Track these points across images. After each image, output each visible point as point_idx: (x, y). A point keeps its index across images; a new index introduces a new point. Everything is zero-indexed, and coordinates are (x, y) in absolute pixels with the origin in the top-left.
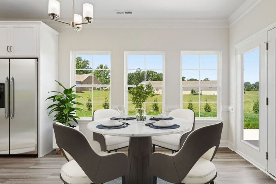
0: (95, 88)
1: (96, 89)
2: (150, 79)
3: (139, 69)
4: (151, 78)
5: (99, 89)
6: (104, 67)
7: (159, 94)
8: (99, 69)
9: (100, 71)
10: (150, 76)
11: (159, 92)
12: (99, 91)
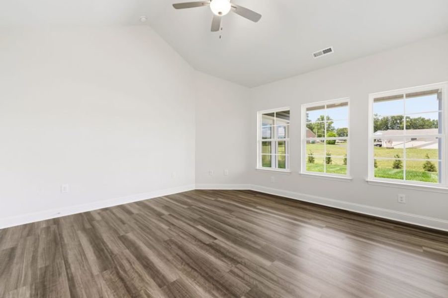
0: (309, 141)
1: (311, 142)
2: (398, 127)
3: (376, 115)
4: (398, 125)
5: (313, 143)
6: (325, 118)
7: (393, 148)
8: (319, 120)
9: (321, 123)
10: (397, 122)
11: (393, 145)
12: (314, 145)
